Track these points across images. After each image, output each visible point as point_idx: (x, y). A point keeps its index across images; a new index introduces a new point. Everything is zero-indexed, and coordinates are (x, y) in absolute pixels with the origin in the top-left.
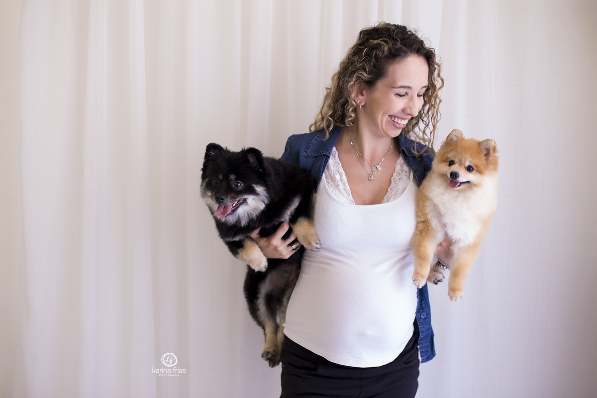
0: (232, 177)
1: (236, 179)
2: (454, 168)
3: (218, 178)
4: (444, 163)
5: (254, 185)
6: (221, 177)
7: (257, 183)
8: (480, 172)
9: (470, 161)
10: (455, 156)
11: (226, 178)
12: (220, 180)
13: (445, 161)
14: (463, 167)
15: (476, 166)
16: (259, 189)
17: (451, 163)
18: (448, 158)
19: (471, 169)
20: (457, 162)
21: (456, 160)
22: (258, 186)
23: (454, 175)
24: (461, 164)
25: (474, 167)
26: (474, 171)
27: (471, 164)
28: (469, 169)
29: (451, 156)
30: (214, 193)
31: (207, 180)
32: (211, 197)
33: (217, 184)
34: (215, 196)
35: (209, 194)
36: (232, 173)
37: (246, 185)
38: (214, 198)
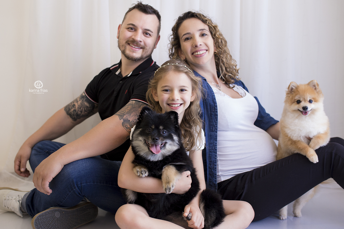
0: (161, 127)
1: (163, 129)
2: (303, 104)
3: (151, 127)
4: (294, 104)
5: (173, 134)
6: (153, 127)
8: (316, 101)
9: (310, 97)
10: (299, 97)
11: (157, 128)
12: (153, 129)
13: (294, 102)
14: (307, 101)
15: (314, 99)
17: (299, 102)
18: (295, 100)
19: (311, 101)
20: (302, 100)
21: (301, 99)
23: (305, 108)
24: (305, 100)
25: (313, 100)
26: (313, 102)
27: (310, 99)
28: (310, 101)
29: (297, 98)
30: (150, 137)
31: (140, 130)
32: (141, 141)
33: (150, 132)
34: (151, 138)
35: (141, 138)
36: (161, 125)
37: (168, 133)
38: (150, 139)
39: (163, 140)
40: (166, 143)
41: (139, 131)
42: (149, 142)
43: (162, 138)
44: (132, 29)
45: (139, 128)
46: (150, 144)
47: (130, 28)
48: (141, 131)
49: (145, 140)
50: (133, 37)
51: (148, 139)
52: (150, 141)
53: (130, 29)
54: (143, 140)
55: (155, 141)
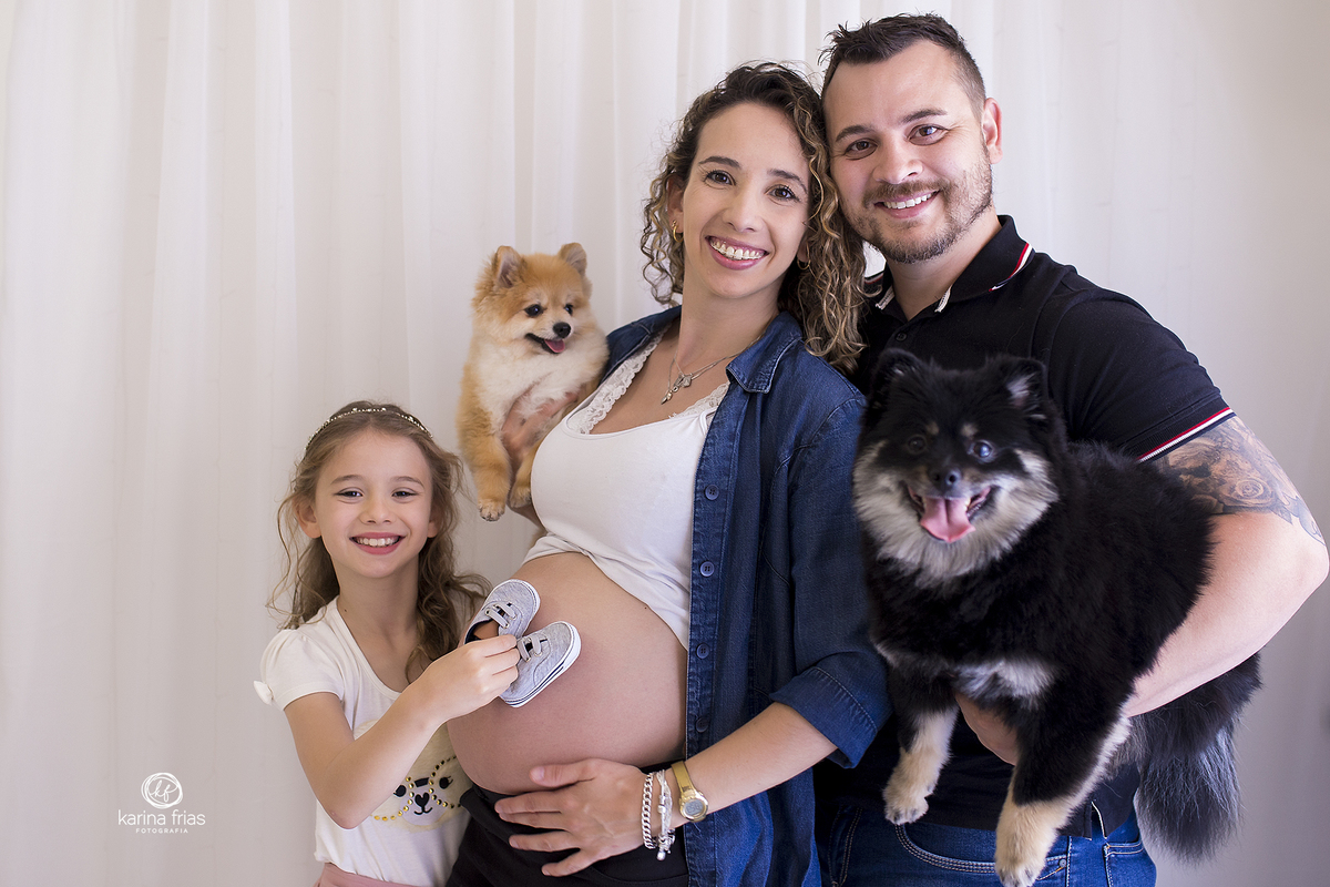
1: (977, 436)
3: (924, 432)
4: (517, 317)
5: (1019, 452)
6: (934, 429)
7: (1026, 447)
9: (569, 296)
10: (539, 296)
11: (952, 432)
12: (933, 438)
13: (516, 313)
14: (561, 308)
16: (1033, 464)
17: (536, 310)
18: (523, 303)
20: (548, 304)
21: (544, 302)
22: (1029, 454)
24: (555, 304)
27: (569, 301)
29: (531, 297)
30: (922, 469)
31: (881, 444)
32: (887, 491)
33: (921, 448)
34: (928, 473)
35: (885, 480)
36: (968, 421)
37: (1000, 450)
38: (924, 478)
39: (979, 480)
40: (994, 490)
41: (874, 454)
42: (920, 492)
43: (974, 471)
44: (861, 145)
45: (876, 440)
46: (924, 500)
47: (852, 144)
48: (882, 451)
49: (902, 485)
50: (878, 176)
51: (916, 477)
52: (923, 488)
53: (855, 148)
54: (893, 487)
55: (942, 484)
